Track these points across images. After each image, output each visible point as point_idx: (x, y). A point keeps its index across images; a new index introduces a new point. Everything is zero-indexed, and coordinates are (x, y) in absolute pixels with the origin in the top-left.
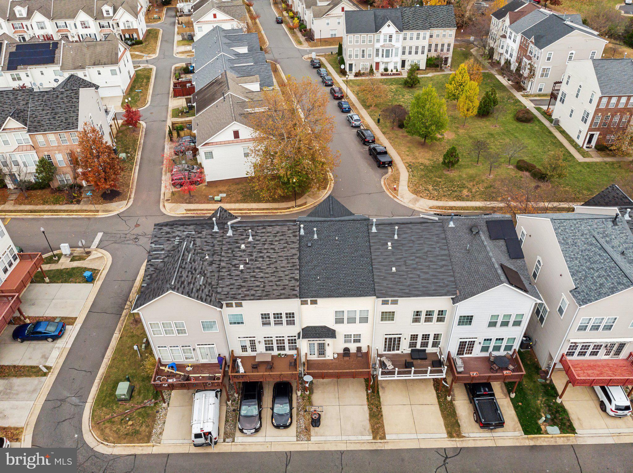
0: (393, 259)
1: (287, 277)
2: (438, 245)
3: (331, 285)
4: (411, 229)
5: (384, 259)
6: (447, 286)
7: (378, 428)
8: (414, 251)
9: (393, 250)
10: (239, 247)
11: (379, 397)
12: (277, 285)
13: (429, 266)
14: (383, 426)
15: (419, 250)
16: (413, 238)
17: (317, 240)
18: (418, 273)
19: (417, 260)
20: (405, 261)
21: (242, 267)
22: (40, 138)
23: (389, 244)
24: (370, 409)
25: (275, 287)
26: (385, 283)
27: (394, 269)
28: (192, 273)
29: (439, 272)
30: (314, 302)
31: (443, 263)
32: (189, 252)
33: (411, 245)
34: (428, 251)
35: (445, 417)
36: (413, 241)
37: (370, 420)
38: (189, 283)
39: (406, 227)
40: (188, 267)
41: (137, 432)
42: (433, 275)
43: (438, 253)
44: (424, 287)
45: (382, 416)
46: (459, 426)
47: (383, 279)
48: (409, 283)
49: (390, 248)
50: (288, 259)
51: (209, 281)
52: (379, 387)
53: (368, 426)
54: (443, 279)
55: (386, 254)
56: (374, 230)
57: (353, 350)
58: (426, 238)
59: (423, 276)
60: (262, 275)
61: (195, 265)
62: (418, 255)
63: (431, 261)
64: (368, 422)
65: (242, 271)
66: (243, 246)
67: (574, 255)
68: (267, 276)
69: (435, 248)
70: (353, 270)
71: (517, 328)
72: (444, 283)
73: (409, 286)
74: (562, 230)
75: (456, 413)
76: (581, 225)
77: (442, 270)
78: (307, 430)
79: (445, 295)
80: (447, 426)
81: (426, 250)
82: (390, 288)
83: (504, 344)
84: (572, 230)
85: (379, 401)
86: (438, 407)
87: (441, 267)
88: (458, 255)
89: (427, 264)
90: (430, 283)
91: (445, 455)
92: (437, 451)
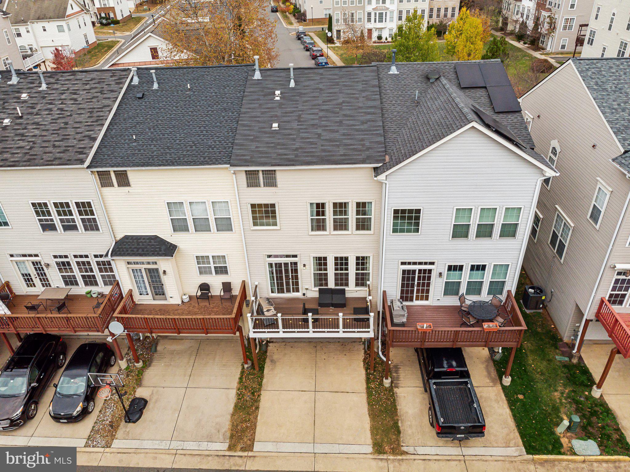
0: (279, 114)
1: (78, 136)
2: (364, 94)
3: (155, 149)
5: (263, 113)
6: (368, 149)
7: (243, 431)
8: (320, 102)
9: (282, 101)
10: (18, 98)
11: (262, 377)
13: (341, 122)
14: (253, 427)
15: (330, 101)
16: (321, 86)
17: (157, 90)
18: (319, 131)
19: (321, 114)
20: (299, 116)
21: (7, 121)
23: (278, 92)
24: (240, 396)
25: (50, 149)
26: (253, 146)
29: (357, 130)
30: (123, 180)
31: (369, 117)
33: (317, 94)
34: (343, 102)
35: (373, 415)
36: (321, 90)
37: (233, 415)
39: (313, 73)
42: (344, 135)
43: (360, 105)
45: (257, 408)
46: (399, 432)
47: (252, 141)
48: (297, 145)
49: (278, 98)
50: (91, 112)
52: (268, 360)
53: (226, 423)
54: (363, 140)
55: (269, 106)
56: (257, 75)
57: (217, 290)
58: (345, 86)
59: (327, 135)
60: (36, 132)
62: (324, 108)
63: (345, 115)
64: (229, 417)
65: (5, 128)
66: (24, 97)
68: (44, 133)
69: (357, 98)
70: (202, 129)
71: (508, 242)
72: (363, 145)
73: (297, 149)
74: (594, 73)
75: (396, 409)
77: (365, 127)
78: (113, 427)
79: (363, 162)
80: (374, 430)
81: (340, 101)
83: (487, 278)
85: (260, 384)
86: (364, 396)
87: (363, 123)
88: (397, 109)
89: (338, 119)
90: (338, 146)
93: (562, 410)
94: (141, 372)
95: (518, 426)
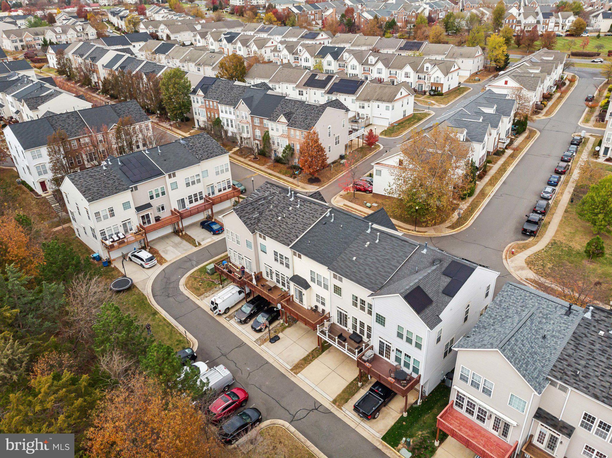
0: (360, 253)
1: (294, 234)
4: (392, 241)
5: (355, 250)
6: (376, 284)
7: (299, 367)
8: (379, 254)
9: (366, 248)
10: (289, 208)
11: (320, 354)
12: (286, 235)
14: (302, 369)
15: (383, 256)
16: (387, 247)
17: (332, 223)
18: (367, 268)
19: (375, 260)
20: (366, 258)
21: (280, 218)
22: (292, 132)
23: (368, 243)
24: (308, 356)
25: (284, 236)
26: (341, 263)
27: (355, 258)
28: (254, 210)
29: (380, 274)
30: (300, 257)
32: (264, 200)
33: (381, 250)
34: (387, 259)
35: (344, 391)
36: (385, 249)
37: (301, 360)
40: (255, 206)
41: (199, 290)
42: (374, 274)
43: (392, 263)
44: (361, 277)
45: (310, 363)
46: (346, 402)
47: (343, 261)
48: (354, 270)
49: (366, 246)
50: (304, 225)
51: (260, 218)
52: (328, 350)
53: (296, 361)
54: (377, 279)
55: (361, 248)
56: (369, 231)
57: (320, 310)
58: (396, 251)
59: (368, 271)
60: (285, 227)
61: (261, 207)
62: (379, 258)
63: (382, 265)
64: (299, 360)
65: (278, 220)
66: (291, 208)
67: (496, 315)
69: (394, 259)
72: (376, 281)
73: (353, 272)
74: (508, 295)
75: (354, 395)
76: (531, 299)
78: (265, 341)
79: (369, 289)
80: (339, 396)
81: (387, 258)
82: (341, 267)
83: (412, 363)
84: (517, 299)
85: (318, 356)
86: (348, 384)
87: (385, 272)
88: (406, 272)
89: (378, 266)
90: (367, 277)
91: (317, 407)
92: (316, 402)
94: (286, 327)
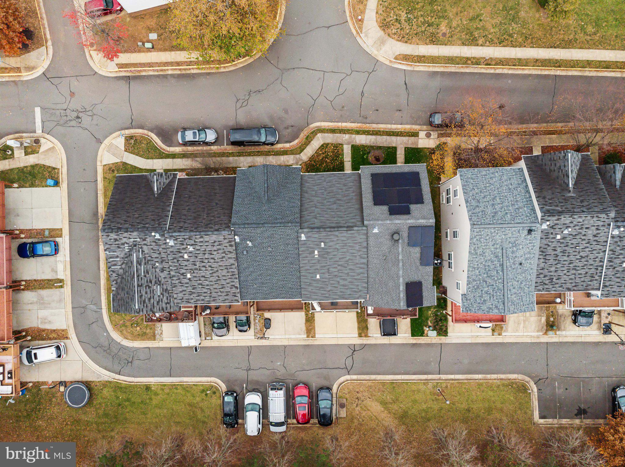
0: (318, 267)
1: (229, 285)
2: (359, 253)
3: (266, 289)
4: (337, 236)
5: (311, 267)
6: (360, 291)
7: (311, 330)
8: (338, 259)
9: (319, 258)
10: (183, 257)
12: (221, 292)
13: (348, 274)
14: (314, 328)
15: (343, 258)
16: (337, 246)
17: (252, 247)
18: (338, 279)
19: (339, 268)
20: (328, 269)
21: (189, 276)
23: (316, 252)
24: (306, 315)
25: (220, 294)
26: (310, 289)
27: (318, 277)
28: (149, 287)
29: (356, 279)
31: (361, 270)
33: (335, 253)
34: (349, 259)
35: (359, 322)
36: (338, 249)
38: (150, 299)
39: (333, 235)
40: (144, 281)
41: (145, 333)
42: (350, 282)
43: (358, 261)
44: (341, 292)
45: (314, 320)
46: (368, 329)
47: (309, 285)
48: (329, 288)
49: (317, 256)
50: (227, 269)
53: (304, 328)
54: (358, 286)
55: (313, 262)
56: (303, 237)
58: (350, 246)
59: (342, 282)
60: (207, 283)
61: (150, 276)
62: (340, 263)
63: (350, 269)
64: (304, 325)
65: (189, 279)
66: (186, 256)
67: (478, 265)
68: (211, 283)
69: (356, 256)
70: (284, 276)
72: (358, 289)
73: (329, 291)
74: (477, 240)
76: (497, 233)
77: (359, 277)
78: (262, 330)
80: (359, 328)
81: (347, 259)
82: (314, 293)
84: (486, 240)
87: (359, 274)
88: (375, 262)
89: (346, 272)
90: (347, 289)
91: (354, 349)
92: (349, 346)
93: (430, 319)
95: (411, 326)
